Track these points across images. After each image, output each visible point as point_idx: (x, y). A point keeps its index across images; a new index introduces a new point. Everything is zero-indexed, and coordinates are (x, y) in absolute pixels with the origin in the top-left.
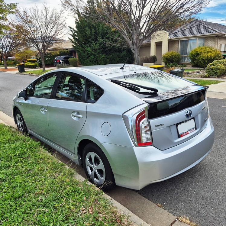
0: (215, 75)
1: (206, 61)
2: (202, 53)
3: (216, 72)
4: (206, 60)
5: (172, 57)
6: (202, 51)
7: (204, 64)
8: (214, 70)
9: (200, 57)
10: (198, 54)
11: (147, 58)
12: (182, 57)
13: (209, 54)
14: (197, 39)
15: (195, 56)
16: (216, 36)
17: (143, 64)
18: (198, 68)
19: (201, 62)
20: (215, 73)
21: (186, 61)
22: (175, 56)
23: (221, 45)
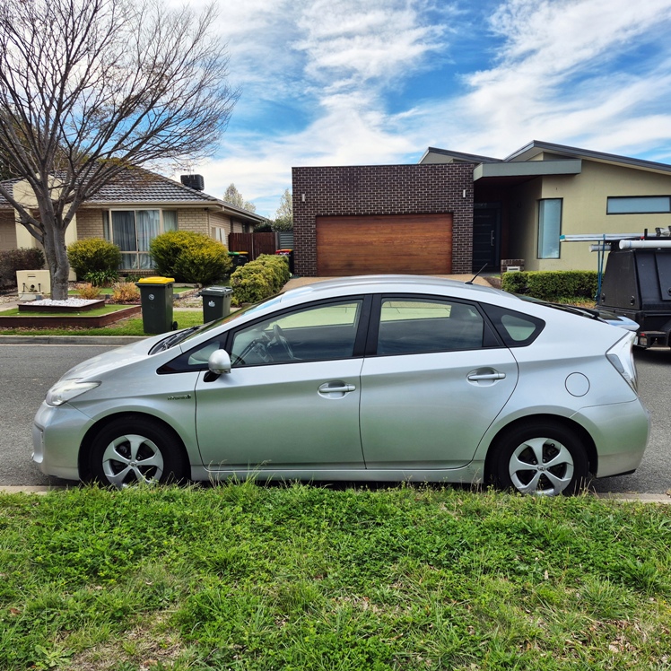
0: (251, 300)
1: (202, 268)
2: (187, 248)
3: (254, 293)
4: (201, 264)
5: (101, 254)
6: (186, 242)
7: (197, 275)
8: (249, 289)
9: (185, 257)
10: (176, 251)
11: (20, 256)
12: (123, 254)
13: (205, 251)
14: (161, 212)
15: (168, 254)
16: (206, 209)
17: (17, 272)
18: (183, 285)
19: (189, 270)
20: (251, 296)
21: (134, 266)
22: (107, 252)
23: (214, 229)
